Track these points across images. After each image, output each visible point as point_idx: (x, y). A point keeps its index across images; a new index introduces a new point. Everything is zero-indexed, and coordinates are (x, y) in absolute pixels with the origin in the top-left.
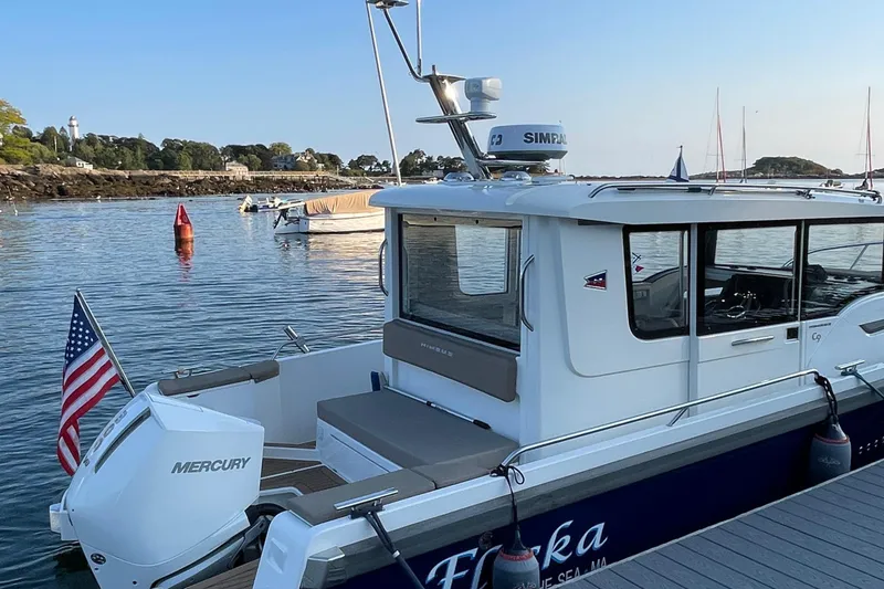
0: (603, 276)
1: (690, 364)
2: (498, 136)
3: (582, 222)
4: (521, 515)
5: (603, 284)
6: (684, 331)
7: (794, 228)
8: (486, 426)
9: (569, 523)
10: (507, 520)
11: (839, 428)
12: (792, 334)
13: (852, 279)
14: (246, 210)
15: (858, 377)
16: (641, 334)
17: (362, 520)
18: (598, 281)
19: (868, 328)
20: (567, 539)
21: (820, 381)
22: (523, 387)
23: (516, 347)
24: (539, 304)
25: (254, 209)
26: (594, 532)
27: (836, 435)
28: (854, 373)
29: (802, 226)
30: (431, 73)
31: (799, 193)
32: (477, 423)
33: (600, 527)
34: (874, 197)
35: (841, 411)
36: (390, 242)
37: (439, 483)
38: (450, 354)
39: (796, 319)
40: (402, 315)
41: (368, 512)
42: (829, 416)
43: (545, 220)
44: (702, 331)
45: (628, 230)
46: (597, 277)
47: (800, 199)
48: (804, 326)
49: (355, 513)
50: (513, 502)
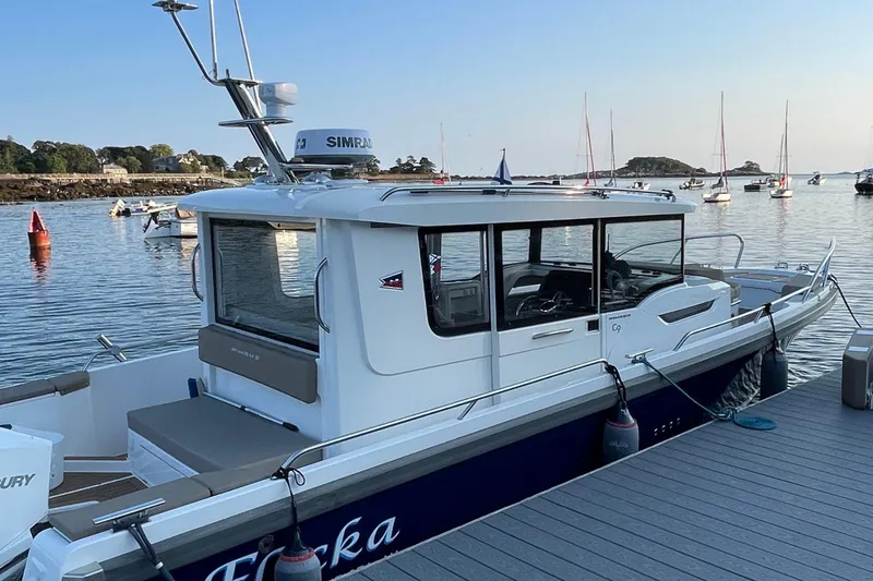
0: (400, 277)
1: (492, 358)
2: (303, 140)
3: (375, 225)
4: (301, 516)
5: (400, 285)
6: (487, 327)
7: (591, 227)
8: (294, 429)
9: (357, 520)
10: (285, 522)
11: (627, 412)
12: (593, 325)
14: (118, 214)
15: (647, 364)
16: (440, 327)
17: (125, 532)
18: (395, 281)
19: (669, 318)
20: (356, 536)
21: (611, 369)
22: (323, 388)
23: (316, 348)
25: (127, 213)
26: (385, 527)
27: (623, 420)
28: (643, 361)
29: (599, 225)
30: (225, 77)
31: (595, 194)
32: (287, 426)
33: (391, 521)
34: (668, 196)
35: (630, 396)
36: (202, 246)
37: (215, 490)
38: (257, 358)
39: (595, 312)
40: (218, 320)
41: (132, 524)
42: (618, 402)
43: (335, 223)
44: (502, 326)
45: (424, 231)
46: (394, 278)
47: (596, 199)
48: (604, 318)
49: (118, 526)
50: (293, 504)
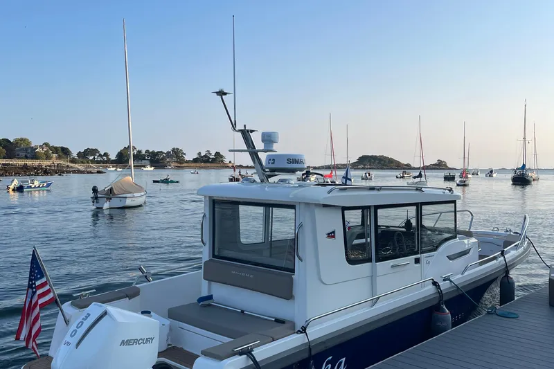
0: (334, 232)
1: (373, 277)
2: (272, 160)
3: (325, 206)
4: (313, 353)
5: (334, 237)
6: (369, 260)
7: (415, 207)
9: (330, 358)
10: (306, 355)
11: (444, 307)
12: (417, 261)
13: (441, 231)
14: (13, 190)
15: (451, 281)
16: (352, 262)
17: (244, 356)
18: (331, 235)
19: (450, 258)
20: (330, 366)
21: (435, 283)
22: (297, 291)
23: (293, 271)
24: (305, 248)
25: (20, 189)
26: (341, 363)
27: (444, 311)
28: (449, 280)
29: (419, 206)
30: (243, 128)
31: (417, 190)
33: (344, 359)
34: (450, 191)
35: (445, 298)
36: (208, 216)
37: (275, 338)
38: (252, 276)
39: (418, 254)
40: (214, 256)
41: (248, 353)
42: (440, 301)
43: (307, 204)
44: (378, 260)
45: (344, 209)
46: (331, 233)
47: (417, 192)
48: (423, 256)
49: (241, 353)
50: (309, 346)
